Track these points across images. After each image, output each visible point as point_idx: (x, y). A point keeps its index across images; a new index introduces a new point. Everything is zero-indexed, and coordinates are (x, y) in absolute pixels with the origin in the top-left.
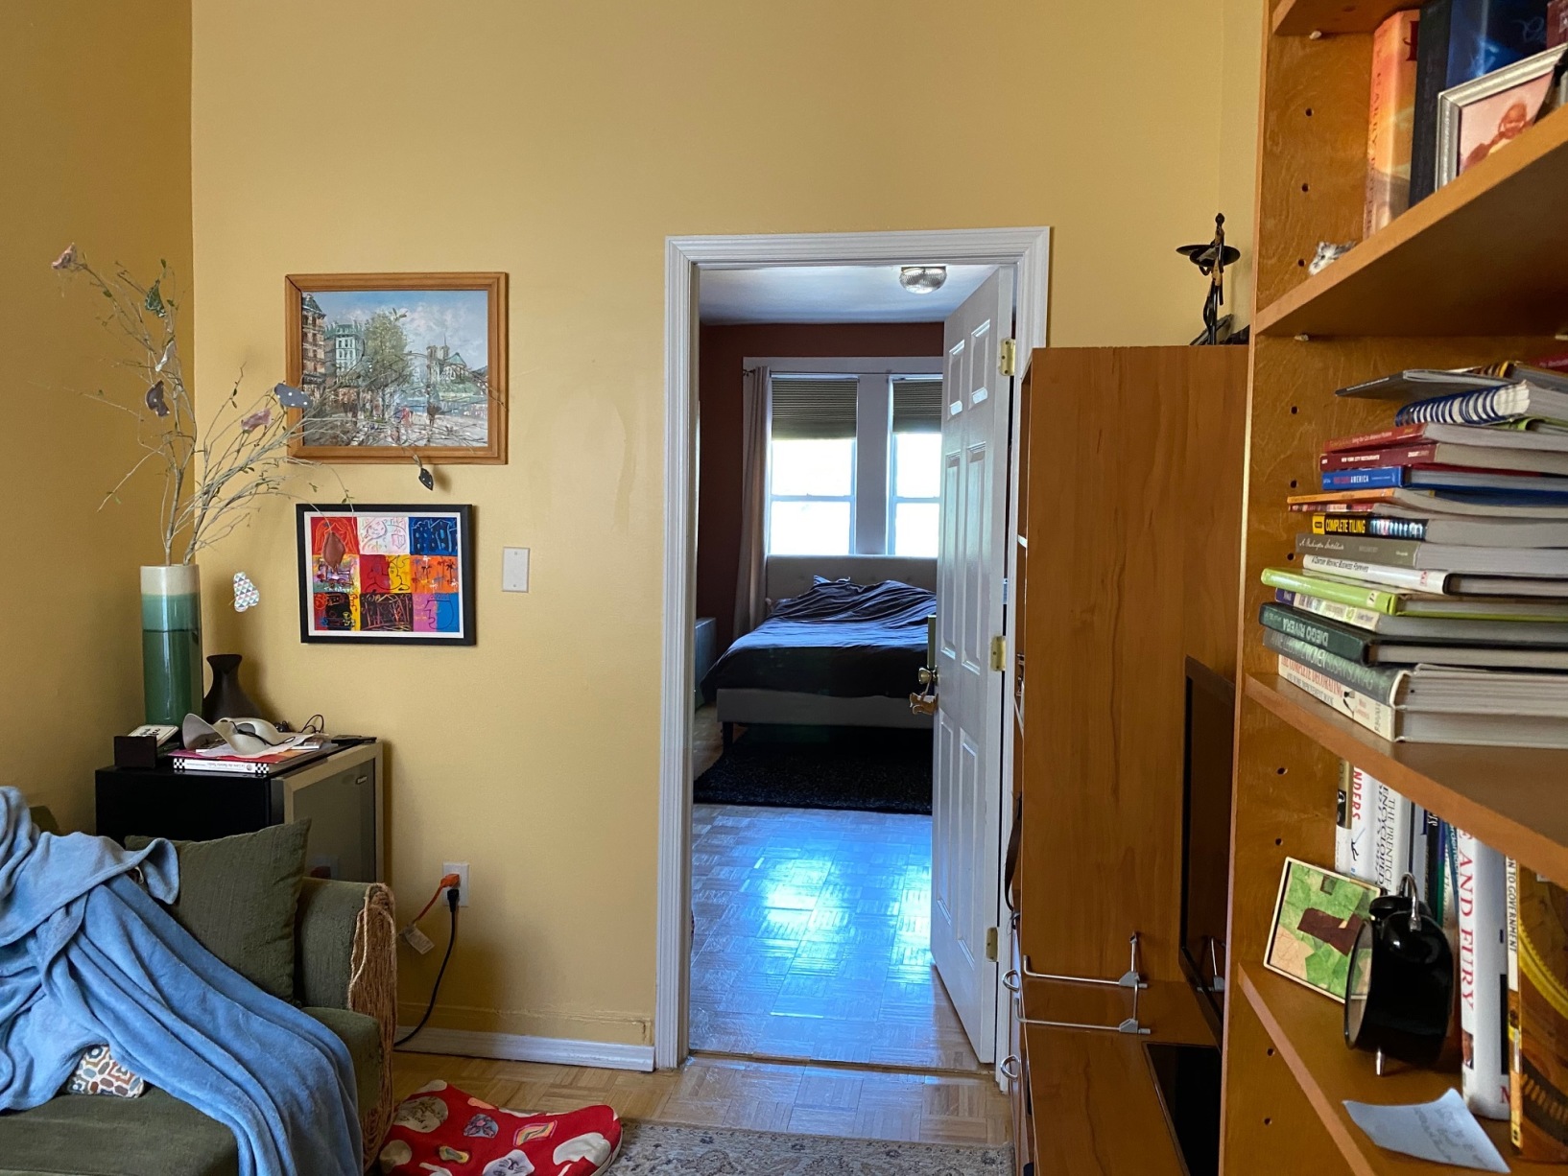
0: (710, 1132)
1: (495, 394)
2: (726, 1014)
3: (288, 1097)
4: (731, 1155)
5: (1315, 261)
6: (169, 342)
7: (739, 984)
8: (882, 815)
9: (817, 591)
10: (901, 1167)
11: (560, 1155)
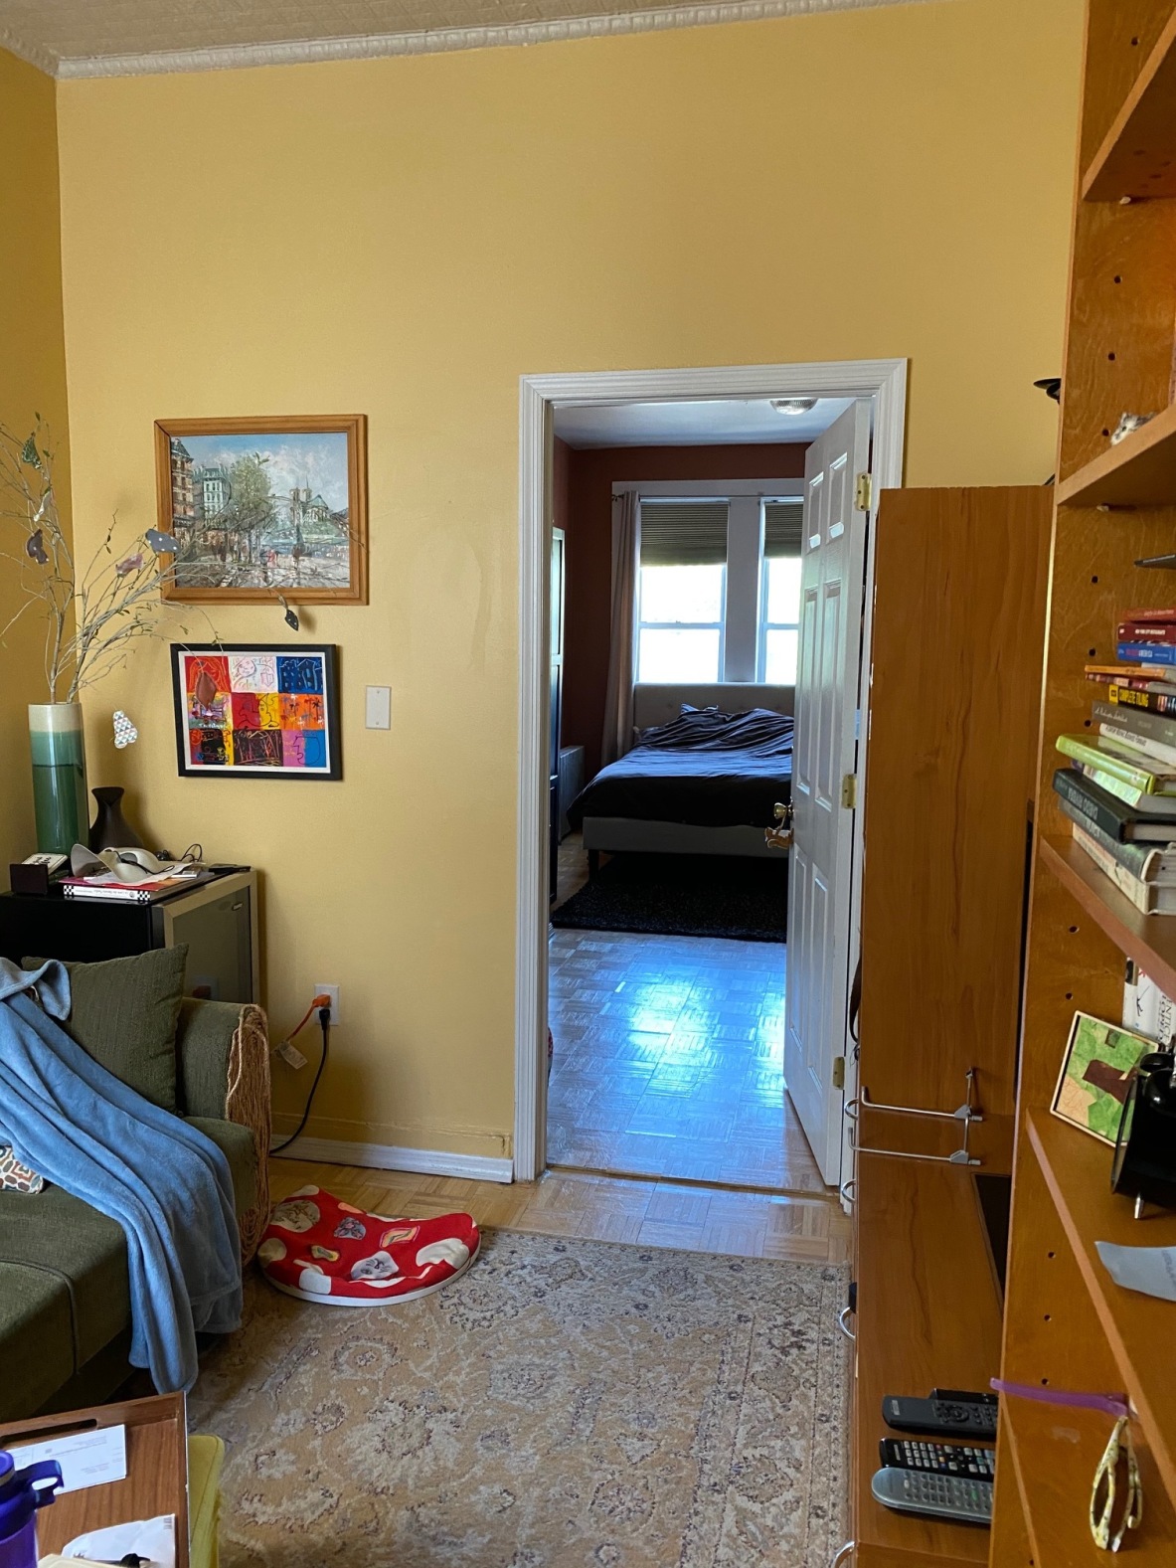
0: (563, 1241)
1: (356, 536)
2: (584, 1131)
3: (171, 1197)
4: (582, 1263)
5: (1117, 432)
6: (46, 492)
7: (596, 1102)
8: (743, 943)
9: (685, 720)
10: (743, 1280)
11: (423, 1257)
